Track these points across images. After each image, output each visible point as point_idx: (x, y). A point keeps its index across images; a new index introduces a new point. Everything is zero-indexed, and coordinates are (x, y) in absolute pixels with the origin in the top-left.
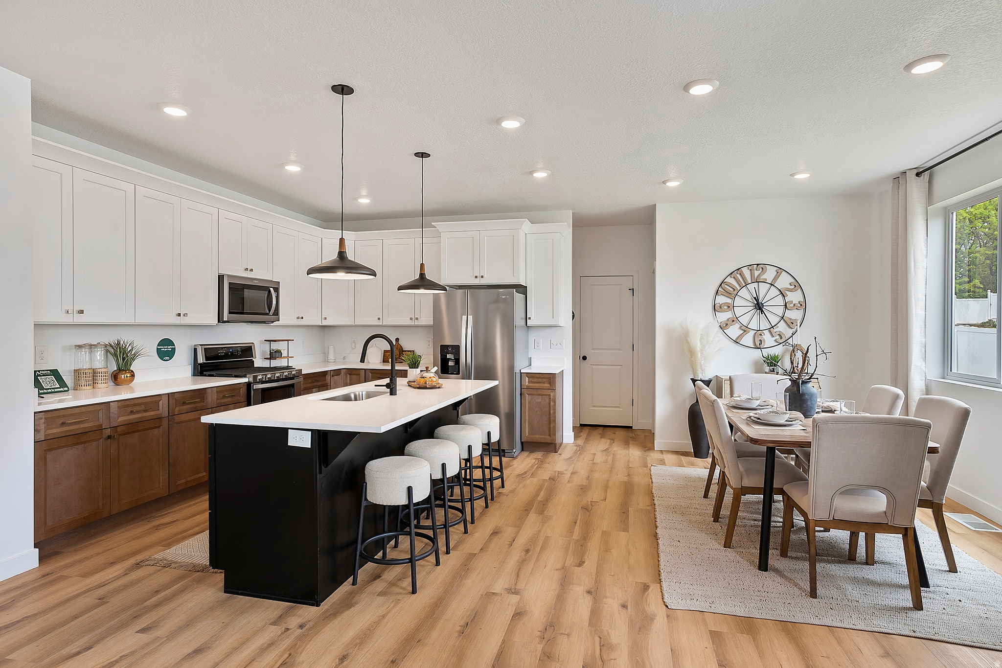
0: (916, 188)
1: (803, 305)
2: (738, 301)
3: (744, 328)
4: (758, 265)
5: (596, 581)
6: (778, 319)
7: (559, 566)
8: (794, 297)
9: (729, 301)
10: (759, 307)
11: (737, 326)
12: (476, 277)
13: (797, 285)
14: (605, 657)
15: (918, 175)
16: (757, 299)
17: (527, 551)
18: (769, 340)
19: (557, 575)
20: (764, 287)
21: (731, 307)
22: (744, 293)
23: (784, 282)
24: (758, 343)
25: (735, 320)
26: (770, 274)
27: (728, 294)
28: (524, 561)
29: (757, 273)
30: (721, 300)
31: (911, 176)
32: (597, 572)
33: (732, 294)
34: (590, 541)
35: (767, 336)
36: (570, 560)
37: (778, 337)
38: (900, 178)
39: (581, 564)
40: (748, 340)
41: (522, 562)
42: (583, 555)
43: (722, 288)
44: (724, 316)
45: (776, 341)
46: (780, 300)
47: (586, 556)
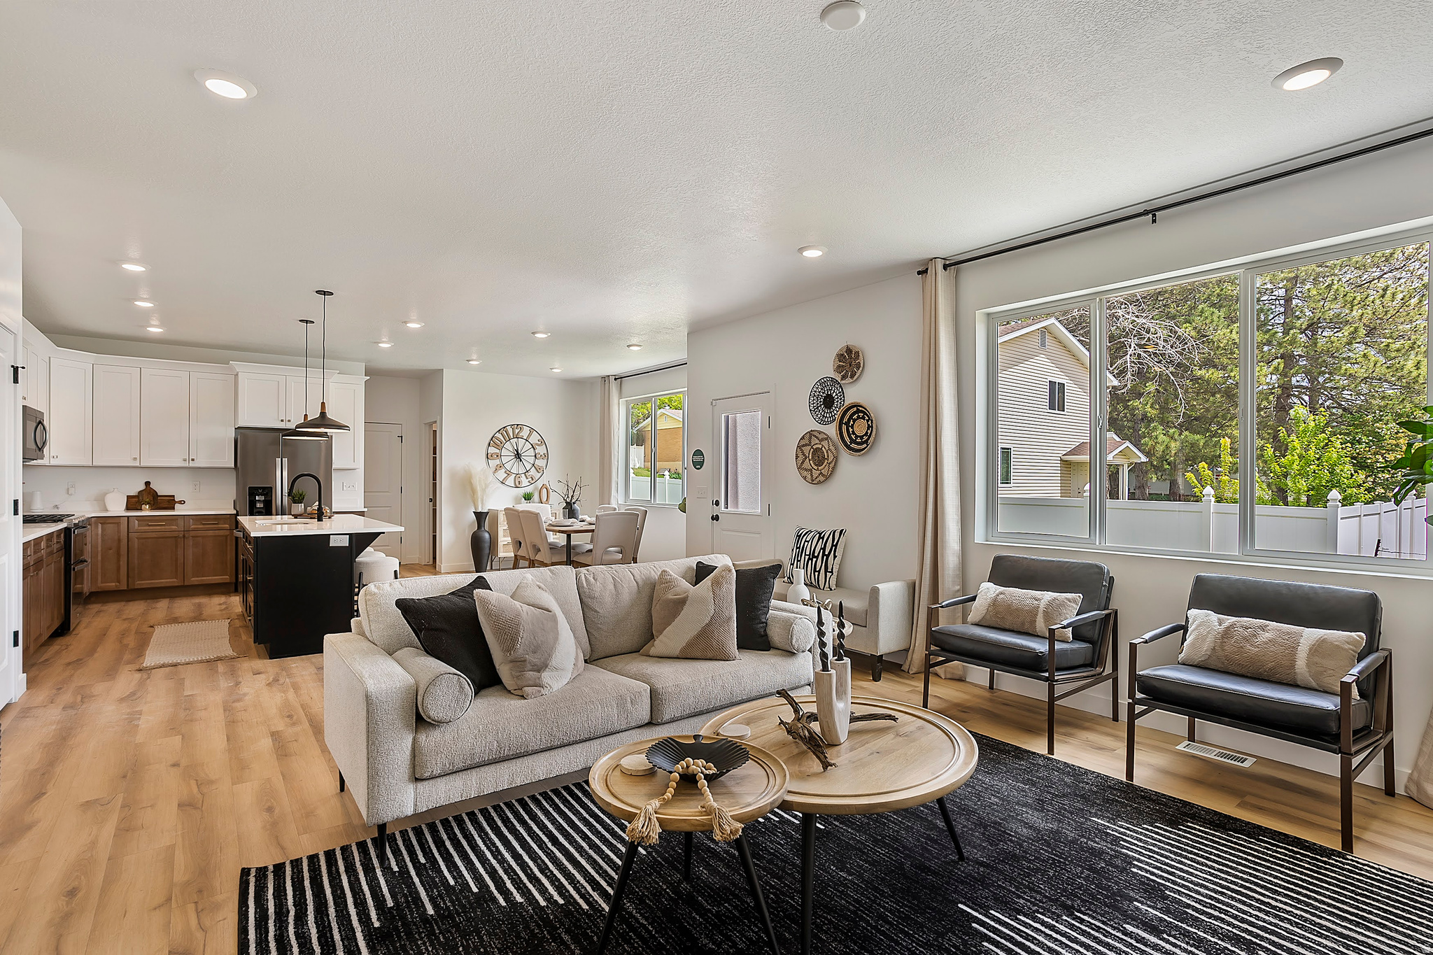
0: (614, 386)
1: (546, 456)
2: (504, 452)
3: (508, 472)
4: (518, 425)
6: (531, 466)
8: (541, 450)
9: (498, 451)
10: (518, 456)
11: (503, 470)
12: (282, 421)
13: (543, 442)
15: (615, 379)
16: (517, 452)
18: (525, 481)
20: (521, 442)
21: (499, 456)
22: (508, 445)
23: (534, 439)
24: (517, 484)
25: (502, 466)
26: (525, 433)
27: (496, 446)
29: (517, 431)
30: (492, 450)
31: (612, 379)
33: (500, 446)
35: (523, 478)
37: (530, 479)
38: (605, 379)
40: (510, 481)
43: (493, 442)
44: (493, 463)
45: (529, 482)
46: (531, 452)
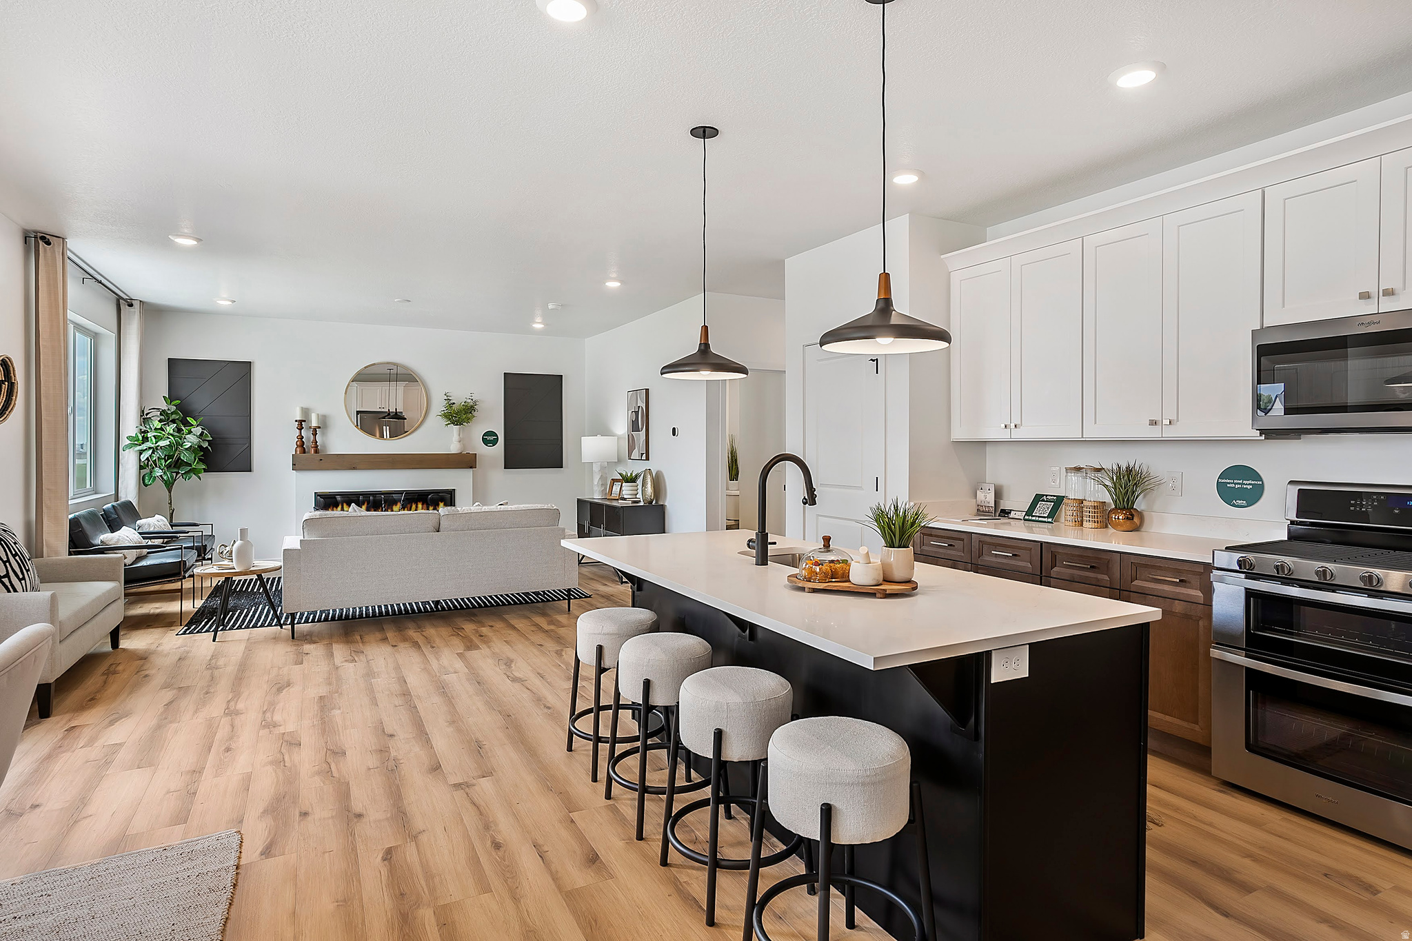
5: (353, 834)
7: (423, 838)
14: (325, 765)
17: (497, 846)
19: (419, 823)
28: (487, 827)
32: (354, 849)
34: (389, 914)
36: (410, 854)
39: (388, 855)
41: (487, 826)
42: (392, 871)
47: (384, 872)
